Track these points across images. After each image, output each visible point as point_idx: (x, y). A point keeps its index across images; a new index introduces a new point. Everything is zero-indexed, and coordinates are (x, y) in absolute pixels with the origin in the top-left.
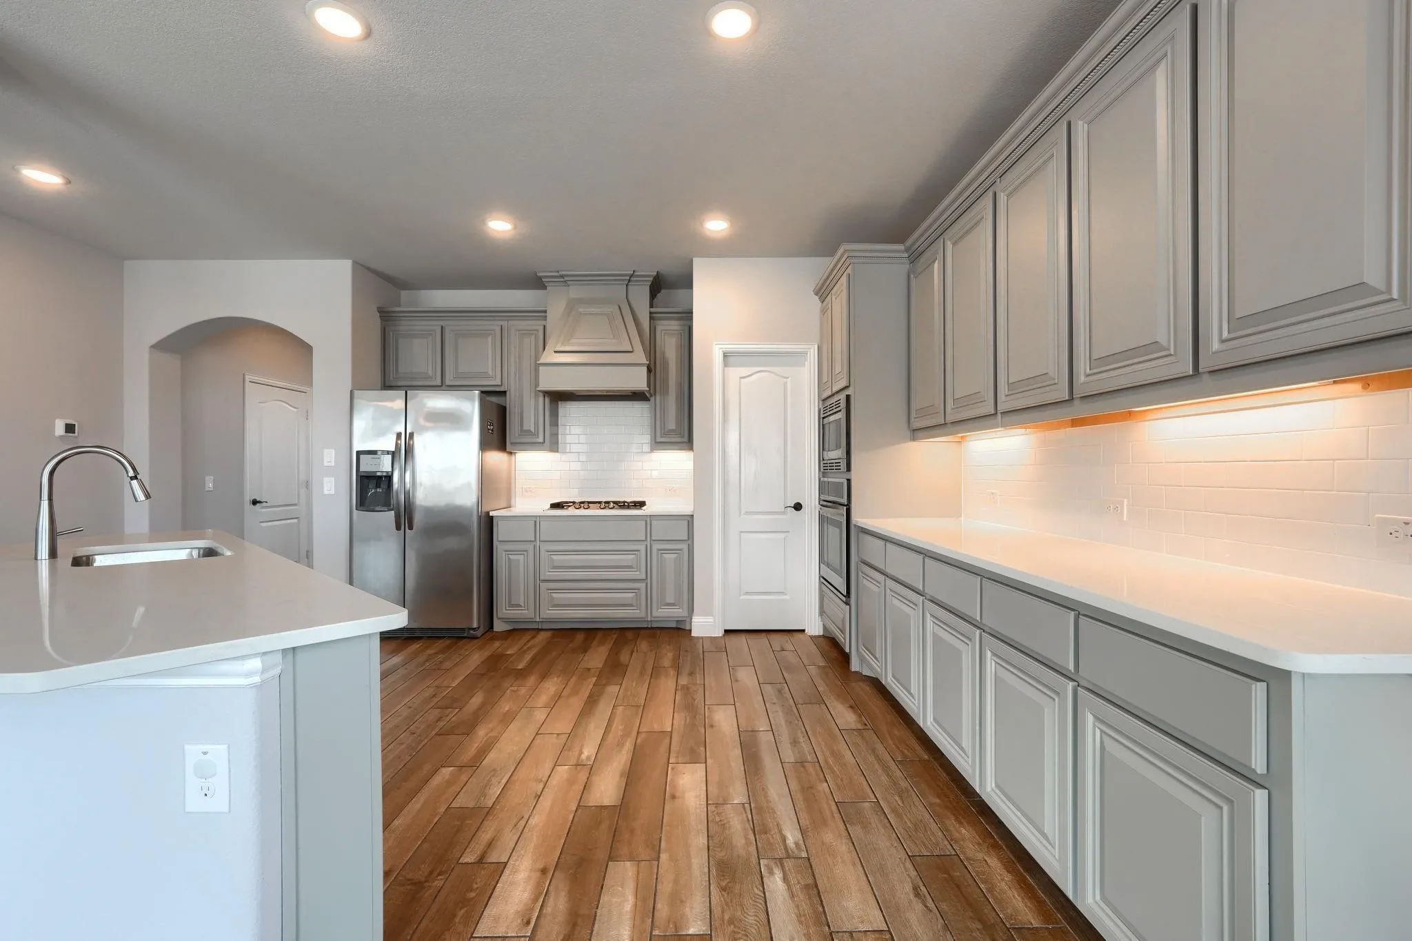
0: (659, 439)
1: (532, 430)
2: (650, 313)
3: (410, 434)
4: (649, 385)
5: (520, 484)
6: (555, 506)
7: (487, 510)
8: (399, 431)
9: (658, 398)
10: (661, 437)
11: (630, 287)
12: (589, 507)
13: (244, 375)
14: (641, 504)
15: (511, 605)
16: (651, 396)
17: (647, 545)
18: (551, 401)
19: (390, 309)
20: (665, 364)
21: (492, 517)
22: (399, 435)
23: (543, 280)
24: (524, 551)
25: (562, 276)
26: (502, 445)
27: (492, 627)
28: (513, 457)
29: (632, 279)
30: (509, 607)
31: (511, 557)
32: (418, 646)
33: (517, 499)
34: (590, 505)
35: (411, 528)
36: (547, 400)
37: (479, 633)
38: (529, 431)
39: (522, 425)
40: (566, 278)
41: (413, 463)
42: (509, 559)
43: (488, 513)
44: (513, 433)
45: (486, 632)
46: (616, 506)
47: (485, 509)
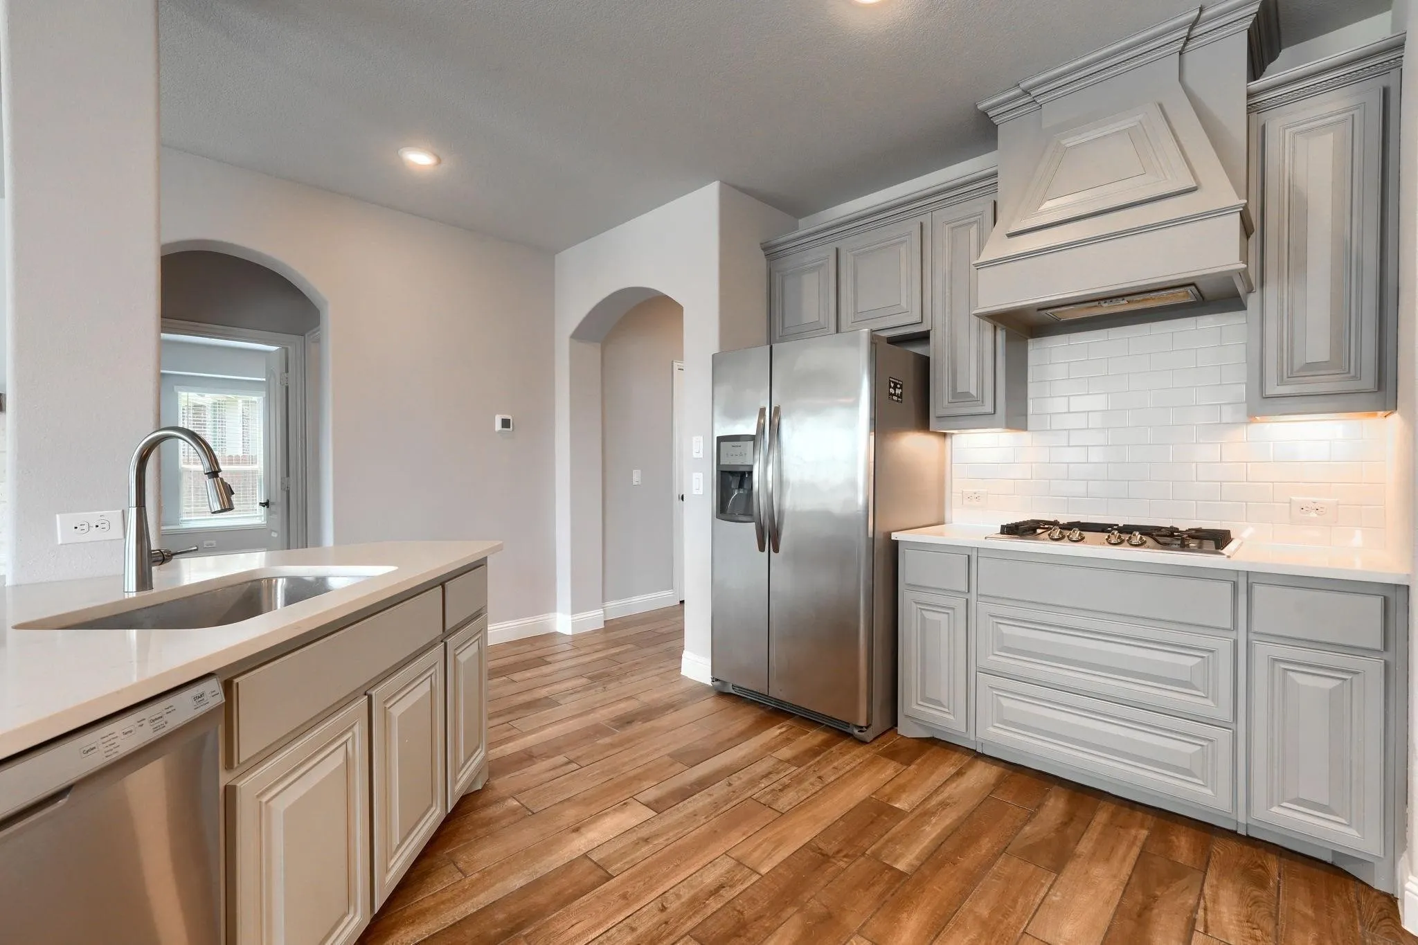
0: (1273, 389)
1: (973, 392)
2: (1250, 95)
3: (775, 408)
4: (1244, 257)
5: (958, 485)
6: (1012, 530)
7: (886, 530)
8: (762, 406)
9: (1271, 290)
10: (1281, 382)
11: (1187, 56)
12: (1081, 539)
13: (673, 361)
14: (1220, 539)
15: (925, 699)
16: (1250, 290)
17: (1236, 643)
18: (1009, 338)
19: (775, 242)
20: (1298, 208)
21: (897, 542)
22: (762, 411)
23: (990, 114)
24: (949, 608)
25: (1026, 92)
26: (923, 421)
27: (895, 723)
28: (948, 440)
29: (1197, 31)
30: (922, 700)
31: (928, 615)
32: (779, 731)
33: (954, 510)
34: (1085, 534)
35: (776, 550)
36: (1001, 336)
37: (868, 735)
38: (967, 394)
39: (954, 387)
40: (1034, 93)
41: (780, 452)
42: (923, 619)
43: (889, 535)
44: (940, 401)
45: (883, 733)
46: (1150, 541)
47: (881, 529)
